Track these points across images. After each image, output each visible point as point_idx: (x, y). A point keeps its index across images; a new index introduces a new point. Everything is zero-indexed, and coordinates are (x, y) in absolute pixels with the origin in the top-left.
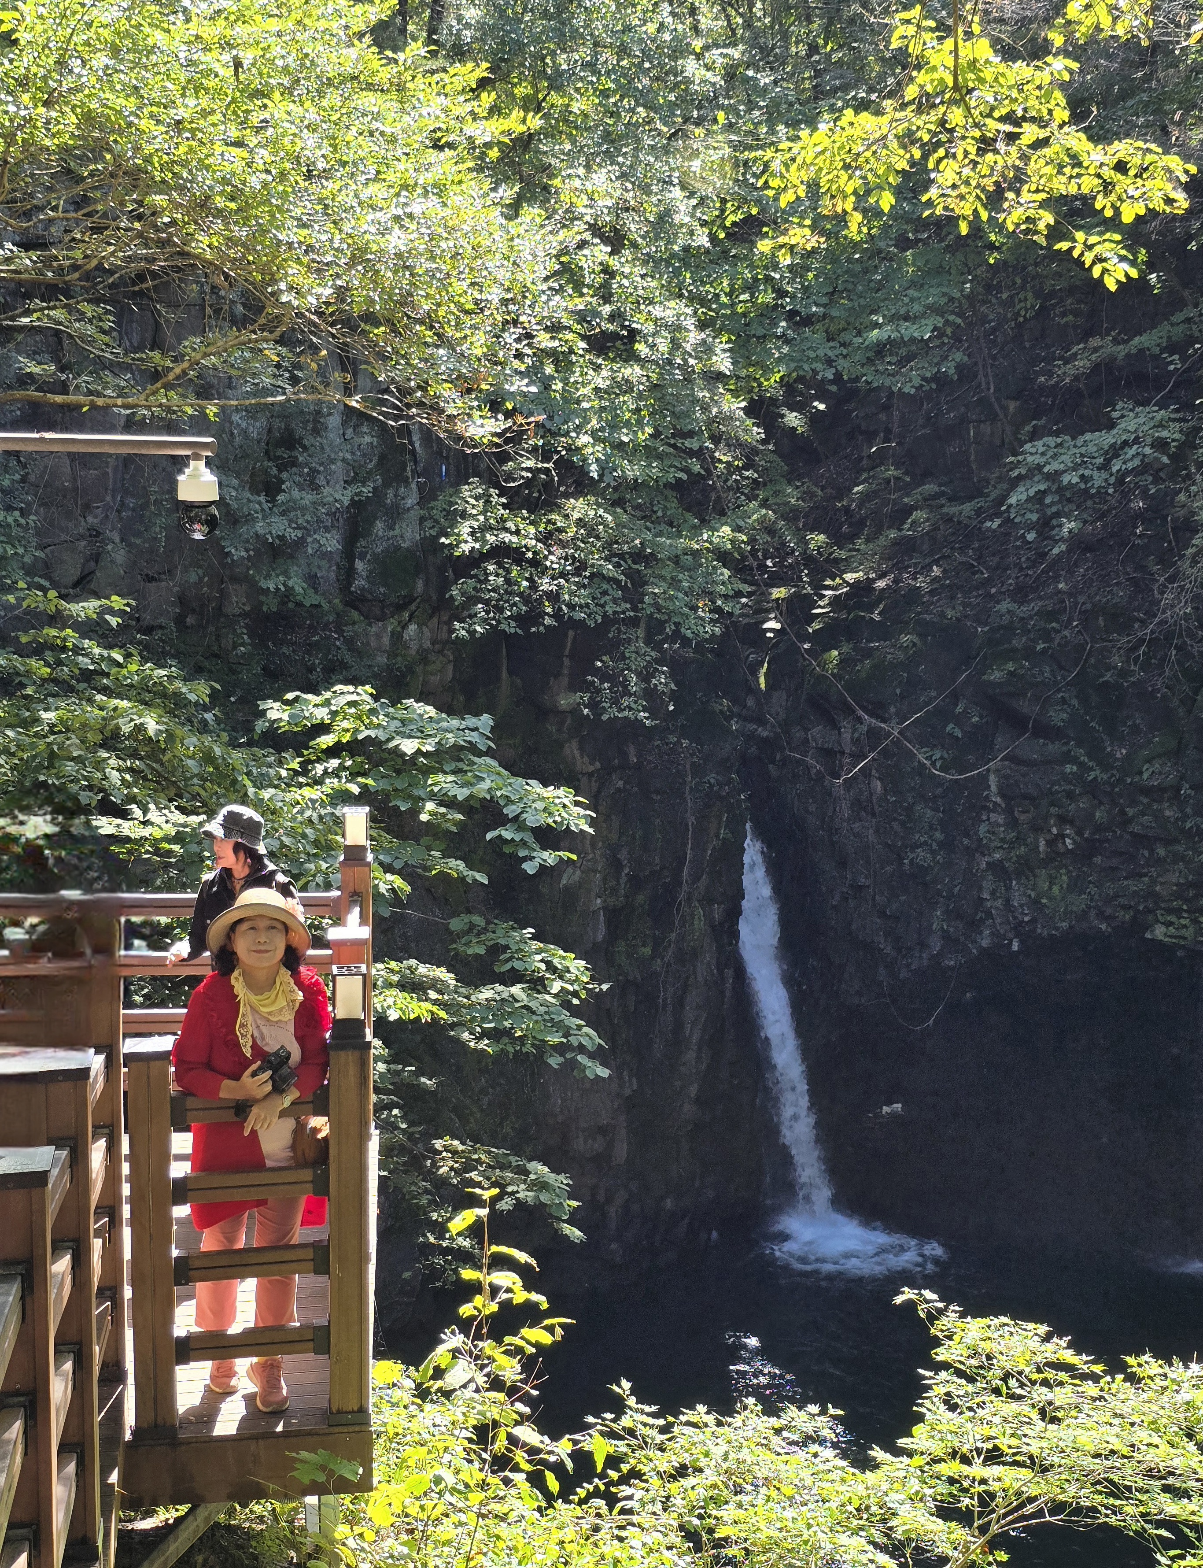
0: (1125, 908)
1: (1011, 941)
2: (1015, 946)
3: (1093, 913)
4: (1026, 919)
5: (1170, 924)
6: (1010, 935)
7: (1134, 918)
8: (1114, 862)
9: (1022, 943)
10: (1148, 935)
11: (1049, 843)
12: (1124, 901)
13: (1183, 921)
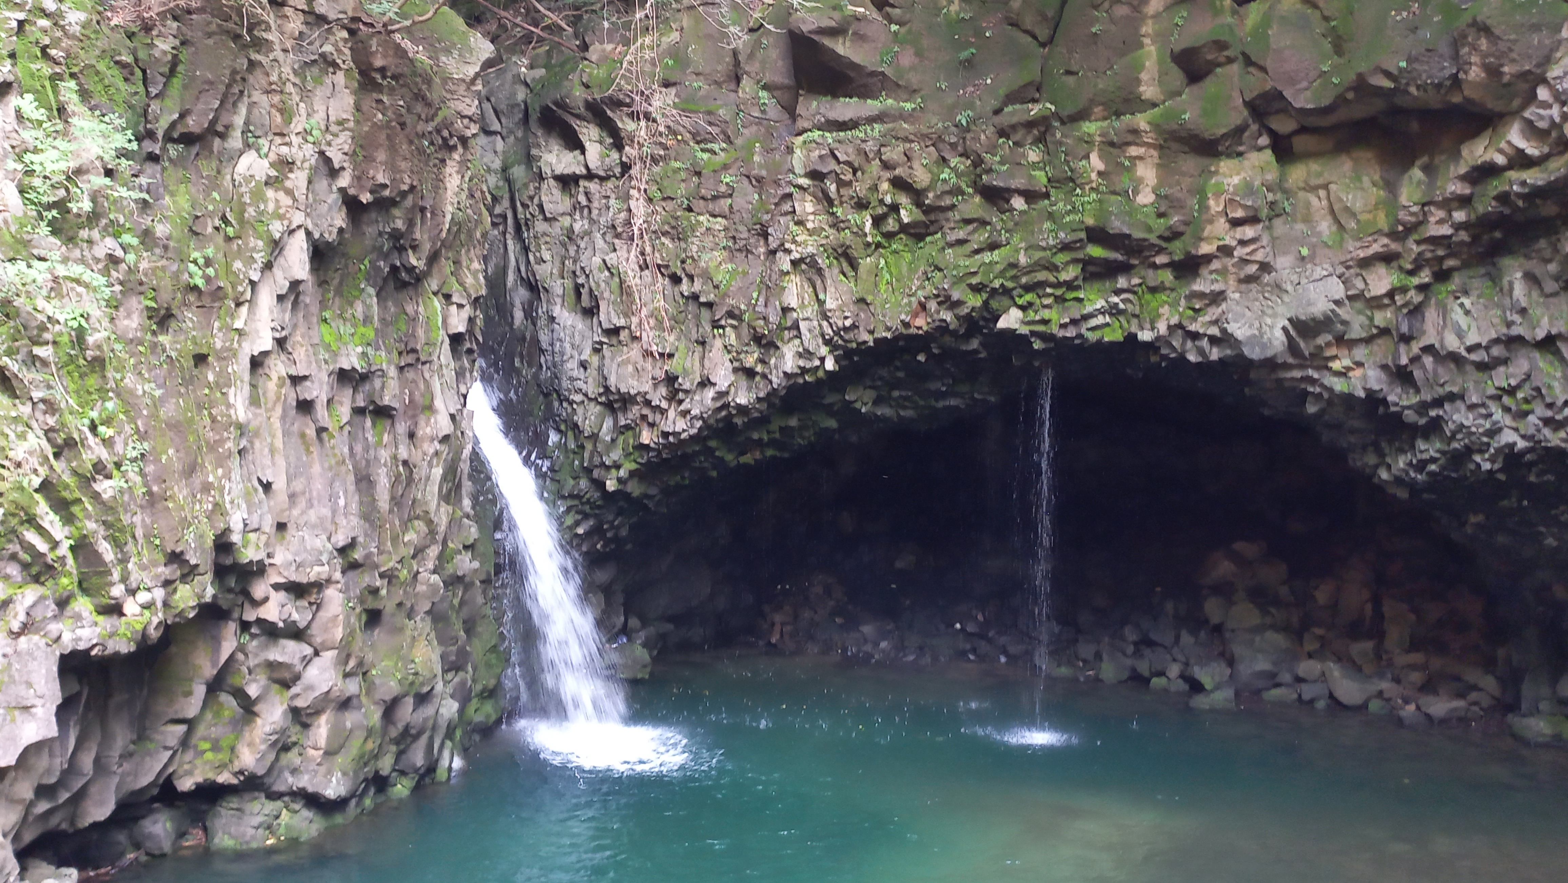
0: (976, 289)
1: (822, 360)
2: (830, 365)
3: (932, 305)
4: (848, 323)
5: (1030, 304)
6: (824, 350)
7: (986, 303)
8: (961, 234)
9: (837, 360)
10: (1002, 324)
11: (877, 221)
12: (974, 281)
13: (1047, 301)
